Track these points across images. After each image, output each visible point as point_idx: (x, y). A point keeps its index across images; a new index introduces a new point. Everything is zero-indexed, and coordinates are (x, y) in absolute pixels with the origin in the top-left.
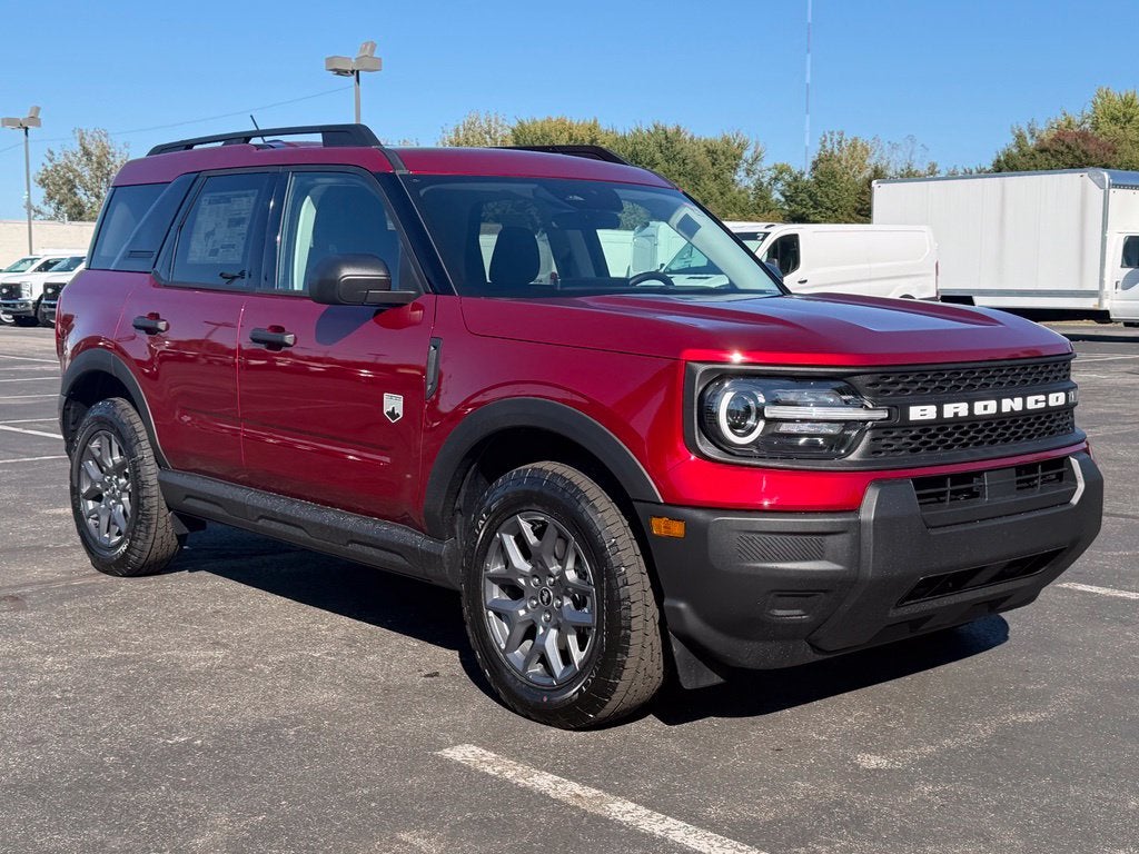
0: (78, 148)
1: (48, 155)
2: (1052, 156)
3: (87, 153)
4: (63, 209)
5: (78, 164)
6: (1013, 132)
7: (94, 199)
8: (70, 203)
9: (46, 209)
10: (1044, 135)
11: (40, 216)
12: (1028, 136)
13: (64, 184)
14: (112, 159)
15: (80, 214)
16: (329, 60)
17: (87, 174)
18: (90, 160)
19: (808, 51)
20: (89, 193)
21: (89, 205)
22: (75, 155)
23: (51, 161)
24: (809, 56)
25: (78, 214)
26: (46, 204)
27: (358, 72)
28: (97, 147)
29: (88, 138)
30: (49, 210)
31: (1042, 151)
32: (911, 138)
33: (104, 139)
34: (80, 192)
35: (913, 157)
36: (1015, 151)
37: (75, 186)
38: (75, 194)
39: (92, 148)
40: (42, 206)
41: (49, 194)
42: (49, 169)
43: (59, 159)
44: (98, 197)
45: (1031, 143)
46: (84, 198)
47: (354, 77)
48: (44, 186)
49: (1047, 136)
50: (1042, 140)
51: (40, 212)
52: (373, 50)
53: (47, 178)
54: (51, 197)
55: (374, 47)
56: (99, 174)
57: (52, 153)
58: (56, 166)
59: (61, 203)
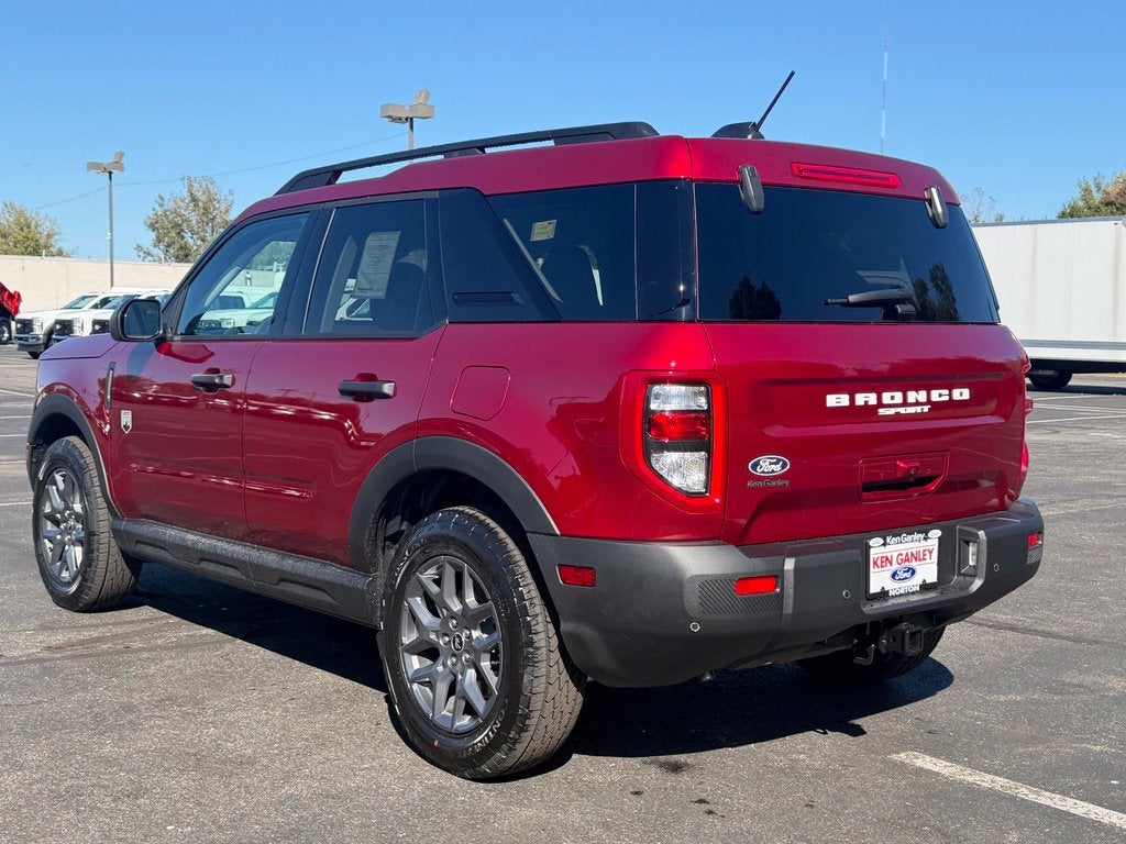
0: (186, 195)
1: (159, 200)
2: (1117, 209)
3: (194, 200)
4: (172, 251)
5: (186, 210)
6: (1080, 186)
7: (199, 242)
8: (177, 246)
9: (155, 251)
10: (1110, 189)
11: (149, 258)
12: (1094, 190)
13: (172, 228)
14: (217, 205)
15: (186, 256)
16: (384, 108)
17: (194, 218)
18: (196, 206)
19: (883, 108)
20: (195, 237)
21: (195, 248)
22: (183, 201)
23: (161, 206)
24: (884, 112)
25: (183, 257)
26: (155, 246)
27: (412, 119)
28: (204, 193)
29: (196, 185)
30: (158, 252)
31: (1107, 204)
32: (979, 190)
33: (211, 187)
34: (188, 236)
35: (981, 208)
36: (1081, 204)
37: (183, 230)
38: (183, 238)
39: (199, 195)
40: (152, 248)
41: (158, 237)
42: (159, 213)
43: (169, 205)
44: (203, 240)
45: (1097, 197)
46: (191, 242)
47: (408, 124)
48: (154, 230)
49: (1113, 190)
50: (1108, 194)
51: (149, 254)
52: (426, 99)
53: (156, 223)
54: (159, 240)
55: (428, 94)
56: (205, 219)
57: (162, 198)
58: (166, 211)
59: (169, 246)
